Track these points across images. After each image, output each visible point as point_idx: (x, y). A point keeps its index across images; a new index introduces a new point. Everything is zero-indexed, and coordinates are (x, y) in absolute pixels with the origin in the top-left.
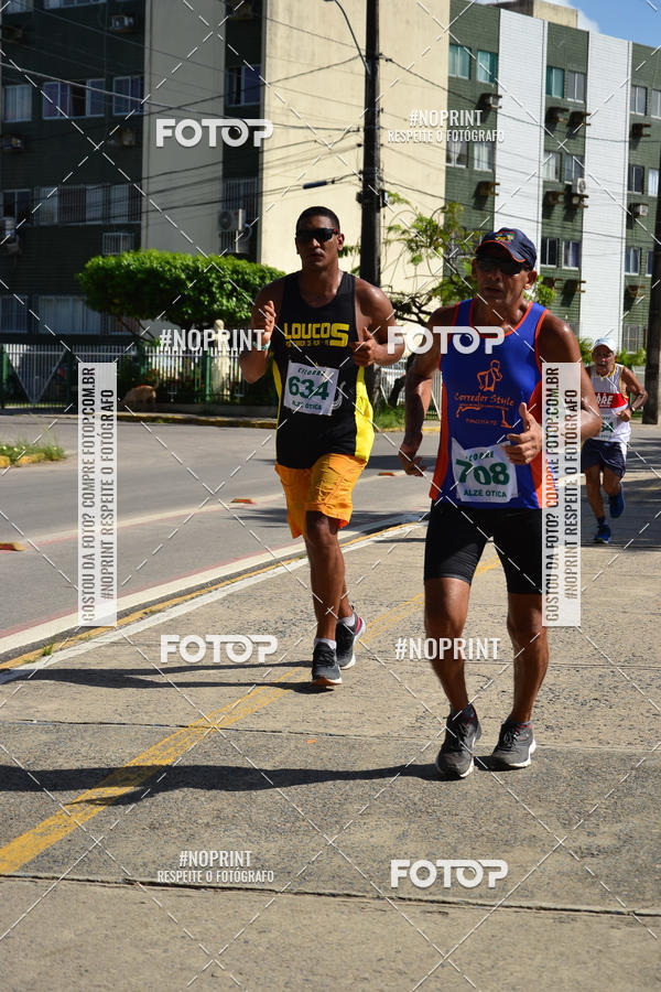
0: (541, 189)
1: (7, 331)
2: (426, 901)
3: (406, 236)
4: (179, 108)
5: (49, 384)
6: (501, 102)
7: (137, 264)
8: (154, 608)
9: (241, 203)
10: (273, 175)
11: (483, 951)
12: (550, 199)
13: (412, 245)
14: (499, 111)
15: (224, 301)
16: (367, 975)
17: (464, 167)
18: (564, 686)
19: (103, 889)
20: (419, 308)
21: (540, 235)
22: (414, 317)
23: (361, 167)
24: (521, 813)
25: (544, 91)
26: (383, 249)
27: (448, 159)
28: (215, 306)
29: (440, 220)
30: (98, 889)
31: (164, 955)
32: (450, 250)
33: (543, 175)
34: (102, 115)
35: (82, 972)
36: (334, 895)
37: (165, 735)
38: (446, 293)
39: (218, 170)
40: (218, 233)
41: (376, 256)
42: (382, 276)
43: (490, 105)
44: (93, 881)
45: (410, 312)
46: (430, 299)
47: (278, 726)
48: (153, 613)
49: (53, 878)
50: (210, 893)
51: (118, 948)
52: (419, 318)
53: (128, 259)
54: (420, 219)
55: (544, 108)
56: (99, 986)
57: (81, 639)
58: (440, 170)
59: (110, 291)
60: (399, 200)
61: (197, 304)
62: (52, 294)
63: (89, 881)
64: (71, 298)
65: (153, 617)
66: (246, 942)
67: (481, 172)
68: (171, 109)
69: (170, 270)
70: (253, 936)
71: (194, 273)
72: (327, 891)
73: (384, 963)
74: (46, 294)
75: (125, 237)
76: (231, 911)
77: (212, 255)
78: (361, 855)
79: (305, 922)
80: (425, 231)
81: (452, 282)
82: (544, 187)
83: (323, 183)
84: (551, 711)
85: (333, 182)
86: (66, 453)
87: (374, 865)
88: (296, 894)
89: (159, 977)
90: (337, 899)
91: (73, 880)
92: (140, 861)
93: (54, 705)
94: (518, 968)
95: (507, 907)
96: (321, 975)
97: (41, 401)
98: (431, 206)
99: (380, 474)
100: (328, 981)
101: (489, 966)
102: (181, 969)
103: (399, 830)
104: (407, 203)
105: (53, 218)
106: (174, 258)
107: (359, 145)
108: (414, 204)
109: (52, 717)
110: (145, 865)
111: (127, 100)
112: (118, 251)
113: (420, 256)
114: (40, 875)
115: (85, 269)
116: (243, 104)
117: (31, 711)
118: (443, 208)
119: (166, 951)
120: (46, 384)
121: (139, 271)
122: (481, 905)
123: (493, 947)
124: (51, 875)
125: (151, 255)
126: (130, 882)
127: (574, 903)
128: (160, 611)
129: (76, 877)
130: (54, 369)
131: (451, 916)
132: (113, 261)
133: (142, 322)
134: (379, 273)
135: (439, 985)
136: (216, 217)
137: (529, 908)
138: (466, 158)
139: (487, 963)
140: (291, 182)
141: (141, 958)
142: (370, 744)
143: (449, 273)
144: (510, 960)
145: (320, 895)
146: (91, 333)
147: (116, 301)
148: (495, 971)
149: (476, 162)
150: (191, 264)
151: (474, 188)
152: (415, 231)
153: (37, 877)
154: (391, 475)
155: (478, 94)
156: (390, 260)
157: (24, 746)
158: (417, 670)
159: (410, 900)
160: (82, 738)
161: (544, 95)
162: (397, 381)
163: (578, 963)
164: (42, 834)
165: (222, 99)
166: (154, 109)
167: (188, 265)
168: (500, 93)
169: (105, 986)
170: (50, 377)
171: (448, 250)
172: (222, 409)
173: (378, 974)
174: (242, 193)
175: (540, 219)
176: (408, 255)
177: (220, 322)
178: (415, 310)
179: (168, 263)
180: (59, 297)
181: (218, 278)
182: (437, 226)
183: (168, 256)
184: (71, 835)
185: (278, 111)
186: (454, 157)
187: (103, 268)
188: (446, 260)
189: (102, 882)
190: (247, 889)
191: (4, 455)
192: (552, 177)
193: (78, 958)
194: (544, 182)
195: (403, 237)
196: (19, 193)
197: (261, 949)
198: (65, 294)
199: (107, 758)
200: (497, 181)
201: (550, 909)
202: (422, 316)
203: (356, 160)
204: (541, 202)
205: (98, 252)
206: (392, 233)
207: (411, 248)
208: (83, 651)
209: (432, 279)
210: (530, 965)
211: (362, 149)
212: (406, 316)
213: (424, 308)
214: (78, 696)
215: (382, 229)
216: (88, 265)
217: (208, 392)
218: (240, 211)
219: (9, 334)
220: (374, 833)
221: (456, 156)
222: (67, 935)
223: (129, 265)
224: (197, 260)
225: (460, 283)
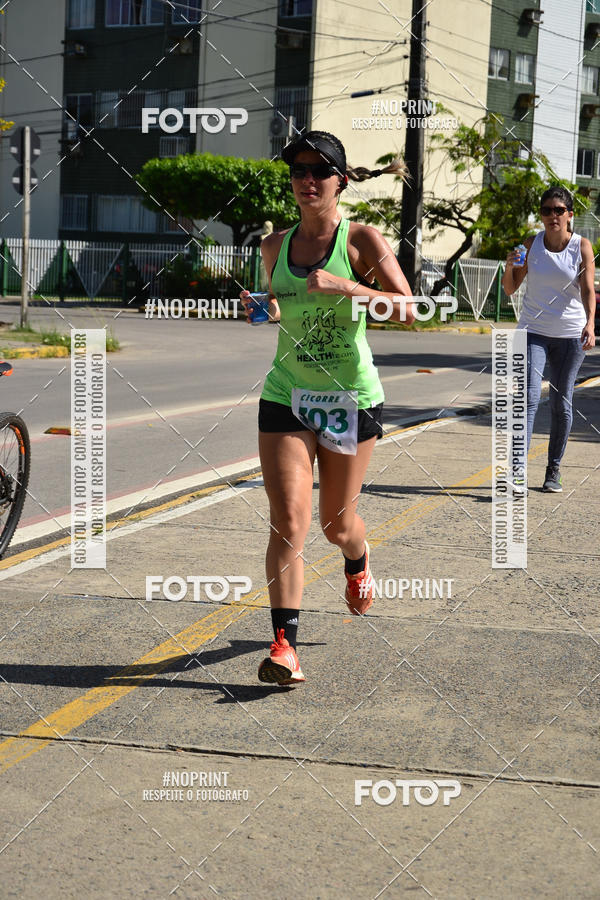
0: (579, 102)
1: (67, 229)
2: (452, 774)
3: (448, 145)
4: (235, 18)
5: (106, 280)
6: (542, 17)
7: (192, 166)
8: (201, 492)
9: (292, 111)
10: (324, 84)
11: (505, 822)
12: (588, 112)
13: (454, 154)
14: (540, 26)
15: (274, 204)
16: (394, 842)
17: (505, 79)
18: (588, 575)
19: (147, 754)
20: (459, 214)
21: (576, 146)
22: (454, 223)
23: (407, 78)
24: (544, 693)
25: (585, 8)
26: (426, 156)
27: (491, 72)
28: (265, 208)
29: (481, 130)
30: (142, 753)
31: (203, 817)
32: (490, 159)
33: (581, 88)
34: (161, 24)
35: (127, 830)
36: (364, 766)
37: (209, 611)
38: (486, 201)
39: (271, 78)
40: (269, 138)
41: (420, 162)
42: (424, 183)
43: (532, 20)
44: (138, 746)
45: (450, 217)
46: (469, 206)
47: (315, 606)
48: (200, 497)
49: (101, 742)
50: (248, 760)
51: (161, 809)
52: (459, 223)
53: (183, 162)
54: (463, 129)
55: (583, 23)
56: (142, 844)
57: (131, 520)
58: (483, 82)
59: (166, 192)
60: (441, 109)
61: (248, 206)
62: (110, 194)
63: (134, 746)
64: (128, 198)
65: (200, 501)
66: (281, 807)
67: (522, 85)
68: (227, 19)
69: (223, 173)
70: (287, 802)
71: (245, 176)
72: (358, 762)
73: (411, 830)
74: (105, 194)
75: (181, 142)
76: (267, 778)
77: (263, 160)
78: (392, 729)
79: (337, 790)
80: (467, 140)
81: (491, 190)
82: (582, 100)
83: (371, 93)
84: (576, 598)
85: (380, 92)
86: (121, 344)
87: (404, 738)
88: (329, 763)
89: (198, 837)
90: (368, 769)
91: (119, 744)
92: (182, 729)
93: (105, 582)
94: (538, 839)
95: (528, 781)
96: (351, 840)
97: (98, 296)
98: (473, 117)
99: (418, 371)
100: (357, 845)
101: (510, 836)
102: (219, 831)
103: (428, 706)
104: (450, 113)
105: (113, 122)
106: (227, 162)
107: (406, 57)
108: (457, 114)
109: (102, 592)
110: (187, 732)
111: (186, 9)
112: (174, 154)
113: (463, 164)
114: (88, 739)
115: (142, 171)
116: (295, 15)
117: (83, 586)
118: (485, 119)
119: (204, 813)
120: (103, 280)
121: (193, 173)
122: (505, 779)
123: (515, 819)
124: (99, 739)
125: (205, 158)
126: (173, 748)
127: (593, 780)
128: (206, 495)
129: (122, 742)
130: (111, 266)
131: (475, 788)
132: (168, 163)
133: (195, 222)
134: (422, 180)
135: (462, 853)
136: (267, 124)
137: (549, 783)
138: (508, 71)
139: (509, 834)
140: (338, 91)
141: (182, 819)
142: (403, 625)
143: (488, 181)
144: (530, 832)
145: (352, 765)
146: (147, 232)
147: (171, 201)
148: (516, 841)
149: (517, 76)
150: (243, 167)
151: (515, 99)
152: (457, 139)
153: (86, 741)
154: (429, 372)
155: (521, 10)
156: (432, 168)
157: (76, 618)
158: (448, 557)
159: (437, 772)
160: (131, 612)
161: (584, 11)
162: (436, 283)
163: (595, 836)
164: (91, 701)
165: (276, 11)
166: (212, 19)
167: (240, 169)
168: (542, 9)
169: (148, 845)
170: (107, 273)
171: (488, 160)
173: (405, 841)
174: (293, 100)
175: (577, 131)
176: (450, 164)
177: (269, 224)
178: (456, 216)
179: (221, 166)
180: (117, 197)
181: (268, 181)
182: (478, 136)
183: (221, 159)
184: (118, 703)
185: (329, 22)
186: (497, 69)
187: (159, 170)
188: (486, 170)
189: (146, 747)
190: (283, 758)
191: (62, 345)
192: (590, 91)
193: (124, 817)
194: (582, 95)
195: (446, 145)
196: (82, 98)
197: (294, 814)
198: (124, 194)
199: (153, 632)
200: (537, 93)
201: (569, 785)
202: (462, 221)
203: (402, 71)
204: (578, 115)
205: (155, 154)
206: (435, 141)
207: (453, 157)
208: (133, 531)
209: (472, 186)
210: (549, 837)
211: (408, 61)
212: (446, 221)
213: (463, 214)
214: (128, 573)
215: (426, 138)
216: (146, 167)
218: (291, 118)
219: (69, 231)
220: (404, 709)
221: (499, 69)
222: (112, 796)
223: (184, 167)
224: (249, 164)
225: (499, 191)
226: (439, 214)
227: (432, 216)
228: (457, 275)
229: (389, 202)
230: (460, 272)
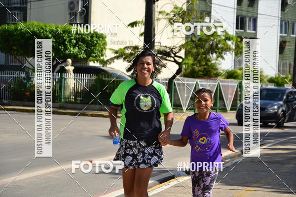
3: (168, 16)
7: (26, 29)
13: (171, 21)
15: (72, 49)
20: (175, 54)
22: (172, 59)
26: (156, 23)
28: (67, 52)
40: (68, 12)
41: (153, 26)
42: (156, 37)
45: (170, 56)
46: (180, 50)
52: (175, 59)
53: (21, 26)
54: (176, 8)
59: (11, 43)
69: (43, 32)
75: (18, 14)
80: (178, 14)
81: (192, 41)
98: (181, 2)
106: (46, 26)
112: (15, 21)
118: (187, 2)
121: (27, 33)
125: (33, 24)
132: (12, 27)
133: (27, 59)
134: (155, 35)
136: (67, 4)
147: (15, 48)
150: (54, 29)
152: (172, 13)
156: (160, 29)
167: (53, 30)
172: (70, 106)
176: (169, 26)
178: (173, 55)
179: (42, 28)
181: (69, 37)
182: (184, 11)
183: (42, 24)
187: (8, 31)
195: (167, 17)
202: (177, 59)
205: (5, 22)
206: (161, 15)
207: (170, 23)
209: (182, 39)
212: (168, 58)
213: (177, 54)
215: (156, 13)
217: (63, 97)
218: (80, 1)
223: (21, 29)
224: (58, 27)
225: (197, 42)
226: (164, 55)
227: (160, 56)
228: (173, 87)
229: (136, 48)
230: (175, 85)
